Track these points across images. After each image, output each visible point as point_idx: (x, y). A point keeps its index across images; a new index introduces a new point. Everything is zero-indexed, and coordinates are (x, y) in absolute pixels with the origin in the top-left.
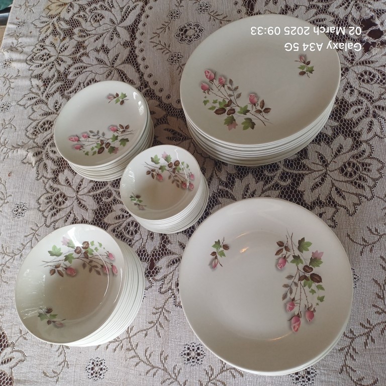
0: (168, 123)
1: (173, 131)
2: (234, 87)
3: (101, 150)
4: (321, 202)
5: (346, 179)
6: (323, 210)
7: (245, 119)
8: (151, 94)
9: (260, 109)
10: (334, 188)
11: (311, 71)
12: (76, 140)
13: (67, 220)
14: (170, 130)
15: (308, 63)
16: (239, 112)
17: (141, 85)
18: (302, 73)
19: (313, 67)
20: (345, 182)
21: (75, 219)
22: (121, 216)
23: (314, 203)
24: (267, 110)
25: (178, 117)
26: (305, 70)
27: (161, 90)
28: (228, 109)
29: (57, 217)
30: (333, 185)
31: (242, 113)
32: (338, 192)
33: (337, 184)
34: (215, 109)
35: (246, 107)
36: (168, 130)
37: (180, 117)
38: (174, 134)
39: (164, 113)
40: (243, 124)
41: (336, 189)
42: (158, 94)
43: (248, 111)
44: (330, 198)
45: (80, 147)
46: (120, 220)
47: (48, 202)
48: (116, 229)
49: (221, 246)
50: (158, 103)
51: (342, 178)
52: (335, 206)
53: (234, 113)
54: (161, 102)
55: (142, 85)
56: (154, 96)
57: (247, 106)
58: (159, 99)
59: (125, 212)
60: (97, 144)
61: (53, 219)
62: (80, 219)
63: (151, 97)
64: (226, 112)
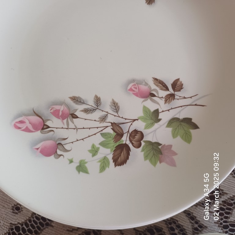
16: (147, 127)
31: (152, 124)
34: (111, 161)
53: (142, 136)
64: (131, 146)
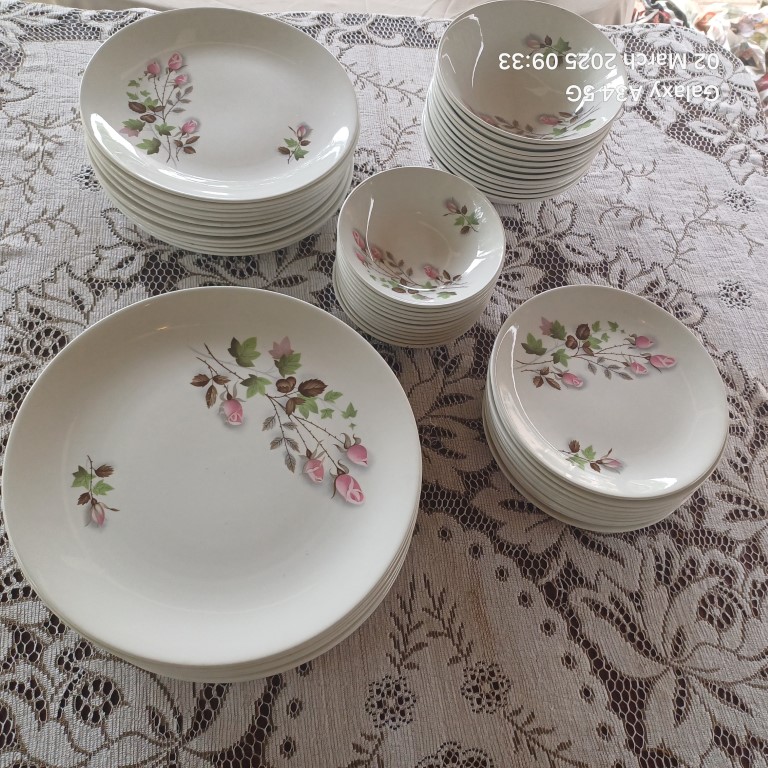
0: (460, 473)
1: (443, 452)
2: (282, 448)
3: (583, 331)
4: (117, 286)
5: (59, 326)
6: (115, 274)
7: (252, 365)
8: (528, 564)
9: (215, 384)
10: (85, 310)
11: (81, 473)
12: (656, 358)
13: (622, 273)
14: (451, 453)
15: (84, 498)
17: (565, 594)
18: (104, 471)
19: (75, 484)
20: (62, 320)
21: (605, 275)
22: (511, 278)
23: (129, 285)
24: (201, 381)
25: (438, 488)
26: (97, 480)
27: (502, 573)
28: (295, 393)
29: (645, 280)
30: (87, 316)
32: (80, 302)
33: (80, 317)
35: (250, 394)
36: (456, 455)
37: (432, 489)
38: (439, 444)
39: (476, 502)
40: (257, 355)
41: (82, 308)
42: (510, 564)
43: (245, 383)
44: (97, 293)
45: (636, 342)
46: (511, 271)
47: (680, 307)
48: (513, 258)
49: (293, 152)
50: (501, 533)
51: (66, 328)
52: (91, 280)
54: (494, 538)
55: (565, 599)
56: (517, 553)
57: (248, 397)
58: (501, 547)
59: (505, 285)
60: (599, 348)
61: (653, 277)
62: (595, 274)
63: (524, 554)
